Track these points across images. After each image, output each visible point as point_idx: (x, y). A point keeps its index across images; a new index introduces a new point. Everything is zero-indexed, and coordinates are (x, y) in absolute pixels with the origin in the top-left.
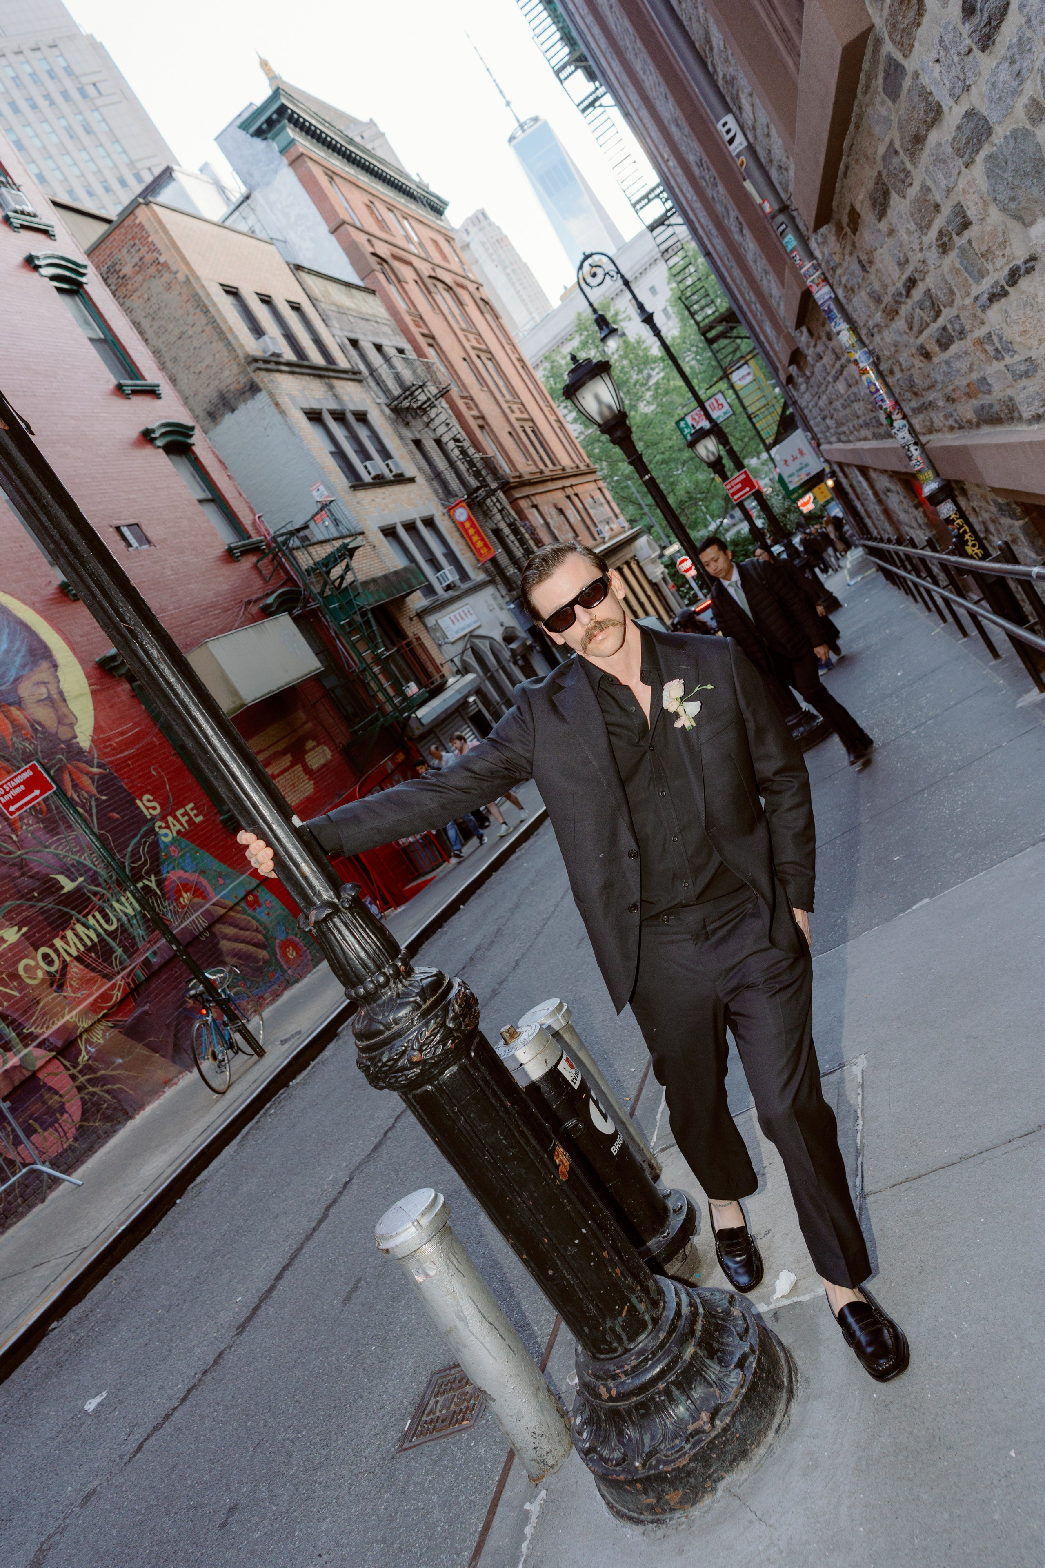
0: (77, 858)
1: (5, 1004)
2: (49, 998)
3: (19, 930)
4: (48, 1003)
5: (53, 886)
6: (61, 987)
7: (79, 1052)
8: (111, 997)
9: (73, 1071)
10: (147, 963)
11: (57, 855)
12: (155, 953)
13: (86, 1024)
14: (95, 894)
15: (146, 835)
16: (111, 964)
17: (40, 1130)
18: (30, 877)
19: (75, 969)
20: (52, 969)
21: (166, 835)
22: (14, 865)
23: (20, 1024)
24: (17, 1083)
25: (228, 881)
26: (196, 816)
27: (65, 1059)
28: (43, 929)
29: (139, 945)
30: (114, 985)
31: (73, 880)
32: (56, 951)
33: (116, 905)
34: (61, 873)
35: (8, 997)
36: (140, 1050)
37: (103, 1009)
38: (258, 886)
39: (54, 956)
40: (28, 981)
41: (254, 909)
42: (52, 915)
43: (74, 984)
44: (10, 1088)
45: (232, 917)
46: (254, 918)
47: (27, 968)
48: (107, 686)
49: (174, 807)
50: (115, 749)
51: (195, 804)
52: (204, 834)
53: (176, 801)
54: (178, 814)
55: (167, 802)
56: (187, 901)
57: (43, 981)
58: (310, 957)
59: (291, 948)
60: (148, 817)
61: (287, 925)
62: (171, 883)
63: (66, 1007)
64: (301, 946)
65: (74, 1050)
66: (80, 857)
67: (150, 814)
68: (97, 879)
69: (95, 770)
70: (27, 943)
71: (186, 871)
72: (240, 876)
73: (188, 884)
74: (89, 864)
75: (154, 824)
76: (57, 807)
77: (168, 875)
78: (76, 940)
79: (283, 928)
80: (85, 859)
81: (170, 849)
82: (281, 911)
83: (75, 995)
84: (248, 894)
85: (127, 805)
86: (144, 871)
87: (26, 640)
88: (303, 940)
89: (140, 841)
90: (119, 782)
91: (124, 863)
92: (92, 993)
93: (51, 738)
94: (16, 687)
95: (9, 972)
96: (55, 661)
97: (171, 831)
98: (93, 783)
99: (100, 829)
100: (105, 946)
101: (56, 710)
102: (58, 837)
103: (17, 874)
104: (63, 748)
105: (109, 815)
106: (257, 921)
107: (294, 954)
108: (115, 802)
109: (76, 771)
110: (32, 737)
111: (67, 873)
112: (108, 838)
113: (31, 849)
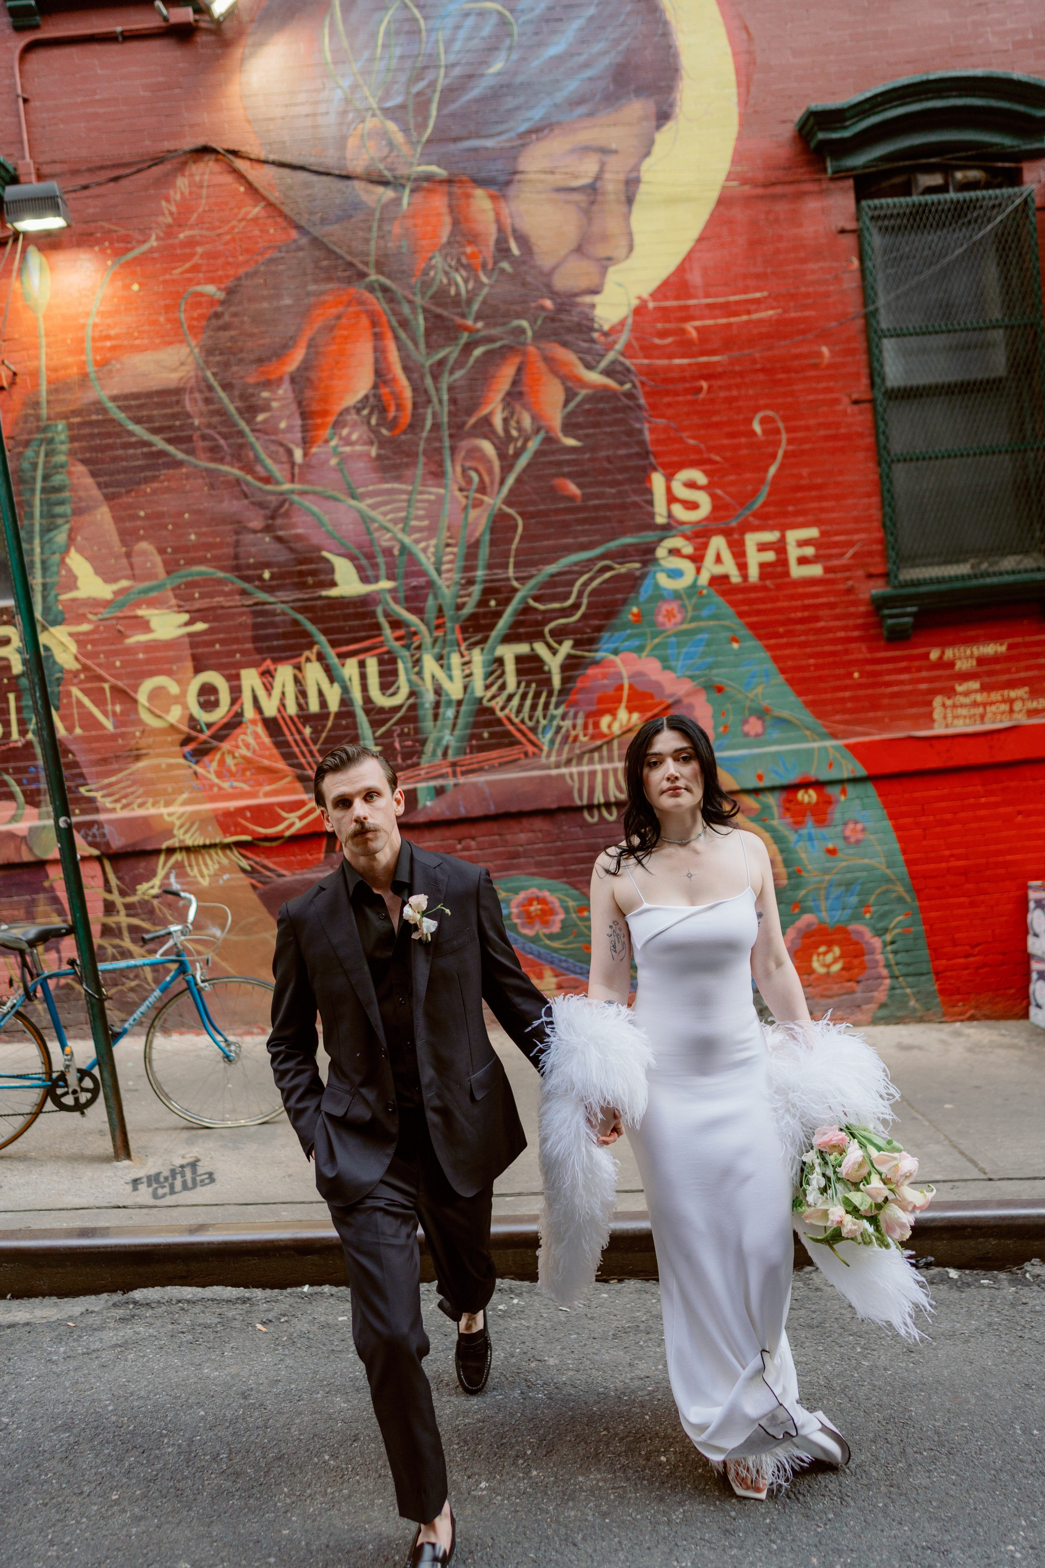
0: (407, 540)
1: (78, 731)
2: (164, 762)
3: (187, 624)
4: (157, 768)
5: (313, 573)
6: (201, 753)
7: (153, 874)
8: (280, 820)
9: (115, 897)
11: (365, 520)
12: (440, 791)
13: (189, 842)
14: (396, 624)
15: (622, 555)
18: (279, 539)
19: (252, 739)
20: (204, 717)
21: (675, 574)
22: (261, 505)
23: (82, 775)
24: (1, 860)
25: (776, 735)
26: (803, 561)
27: (116, 871)
28: (236, 640)
29: (425, 761)
31: (365, 580)
32: (236, 692)
33: (429, 664)
34: (352, 558)
35: (90, 722)
37: (245, 831)
38: (854, 780)
39: (225, 696)
40: (145, 716)
41: (798, 824)
42: (273, 625)
43: (230, 761)
47: (156, 694)
48: (779, 190)
49: (755, 522)
50: (689, 343)
51: (823, 534)
52: (795, 609)
53: (771, 509)
54: (752, 540)
55: (742, 505)
56: (616, 729)
57: (172, 727)
58: (881, 995)
59: (837, 951)
60: (660, 520)
61: (872, 899)
62: (605, 676)
63: (181, 792)
64: (876, 962)
65: (142, 866)
66: (417, 542)
67: (670, 515)
68: (424, 599)
69: (594, 377)
70: (188, 652)
71: (667, 668)
72: (822, 737)
73: (651, 696)
74: (427, 562)
75: (662, 539)
76: (436, 427)
77: (612, 657)
78: (291, 691)
79: (854, 900)
80: (425, 550)
81: (665, 607)
82: (879, 862)
83: (216, 780)
84: (806, 785)
85: (620, 477)
86: (553, 625)
87: (625, 44)
88: (895, 952)
89: (592, 561)
90: (638, 420)
91: (515, 590)
92: (253, 795)
93: (529, 279)
94: (523, 146)
95: (120, 684)
96: (672, 105)
97: (698, 570)
98: (567, 402)
99: (508, 502)
100: (346, 728)
101: (590, 220)
102: (396, 486)
103: (257, 523)
104: (543, 308)
105: (557, 481)
106: (782, 851)
107: (836, 967)
108: (591, 460)
109: (541, 365)
110: (484, 266)
111: (364, 562)
112: (515, 527)
113: (318, 489)
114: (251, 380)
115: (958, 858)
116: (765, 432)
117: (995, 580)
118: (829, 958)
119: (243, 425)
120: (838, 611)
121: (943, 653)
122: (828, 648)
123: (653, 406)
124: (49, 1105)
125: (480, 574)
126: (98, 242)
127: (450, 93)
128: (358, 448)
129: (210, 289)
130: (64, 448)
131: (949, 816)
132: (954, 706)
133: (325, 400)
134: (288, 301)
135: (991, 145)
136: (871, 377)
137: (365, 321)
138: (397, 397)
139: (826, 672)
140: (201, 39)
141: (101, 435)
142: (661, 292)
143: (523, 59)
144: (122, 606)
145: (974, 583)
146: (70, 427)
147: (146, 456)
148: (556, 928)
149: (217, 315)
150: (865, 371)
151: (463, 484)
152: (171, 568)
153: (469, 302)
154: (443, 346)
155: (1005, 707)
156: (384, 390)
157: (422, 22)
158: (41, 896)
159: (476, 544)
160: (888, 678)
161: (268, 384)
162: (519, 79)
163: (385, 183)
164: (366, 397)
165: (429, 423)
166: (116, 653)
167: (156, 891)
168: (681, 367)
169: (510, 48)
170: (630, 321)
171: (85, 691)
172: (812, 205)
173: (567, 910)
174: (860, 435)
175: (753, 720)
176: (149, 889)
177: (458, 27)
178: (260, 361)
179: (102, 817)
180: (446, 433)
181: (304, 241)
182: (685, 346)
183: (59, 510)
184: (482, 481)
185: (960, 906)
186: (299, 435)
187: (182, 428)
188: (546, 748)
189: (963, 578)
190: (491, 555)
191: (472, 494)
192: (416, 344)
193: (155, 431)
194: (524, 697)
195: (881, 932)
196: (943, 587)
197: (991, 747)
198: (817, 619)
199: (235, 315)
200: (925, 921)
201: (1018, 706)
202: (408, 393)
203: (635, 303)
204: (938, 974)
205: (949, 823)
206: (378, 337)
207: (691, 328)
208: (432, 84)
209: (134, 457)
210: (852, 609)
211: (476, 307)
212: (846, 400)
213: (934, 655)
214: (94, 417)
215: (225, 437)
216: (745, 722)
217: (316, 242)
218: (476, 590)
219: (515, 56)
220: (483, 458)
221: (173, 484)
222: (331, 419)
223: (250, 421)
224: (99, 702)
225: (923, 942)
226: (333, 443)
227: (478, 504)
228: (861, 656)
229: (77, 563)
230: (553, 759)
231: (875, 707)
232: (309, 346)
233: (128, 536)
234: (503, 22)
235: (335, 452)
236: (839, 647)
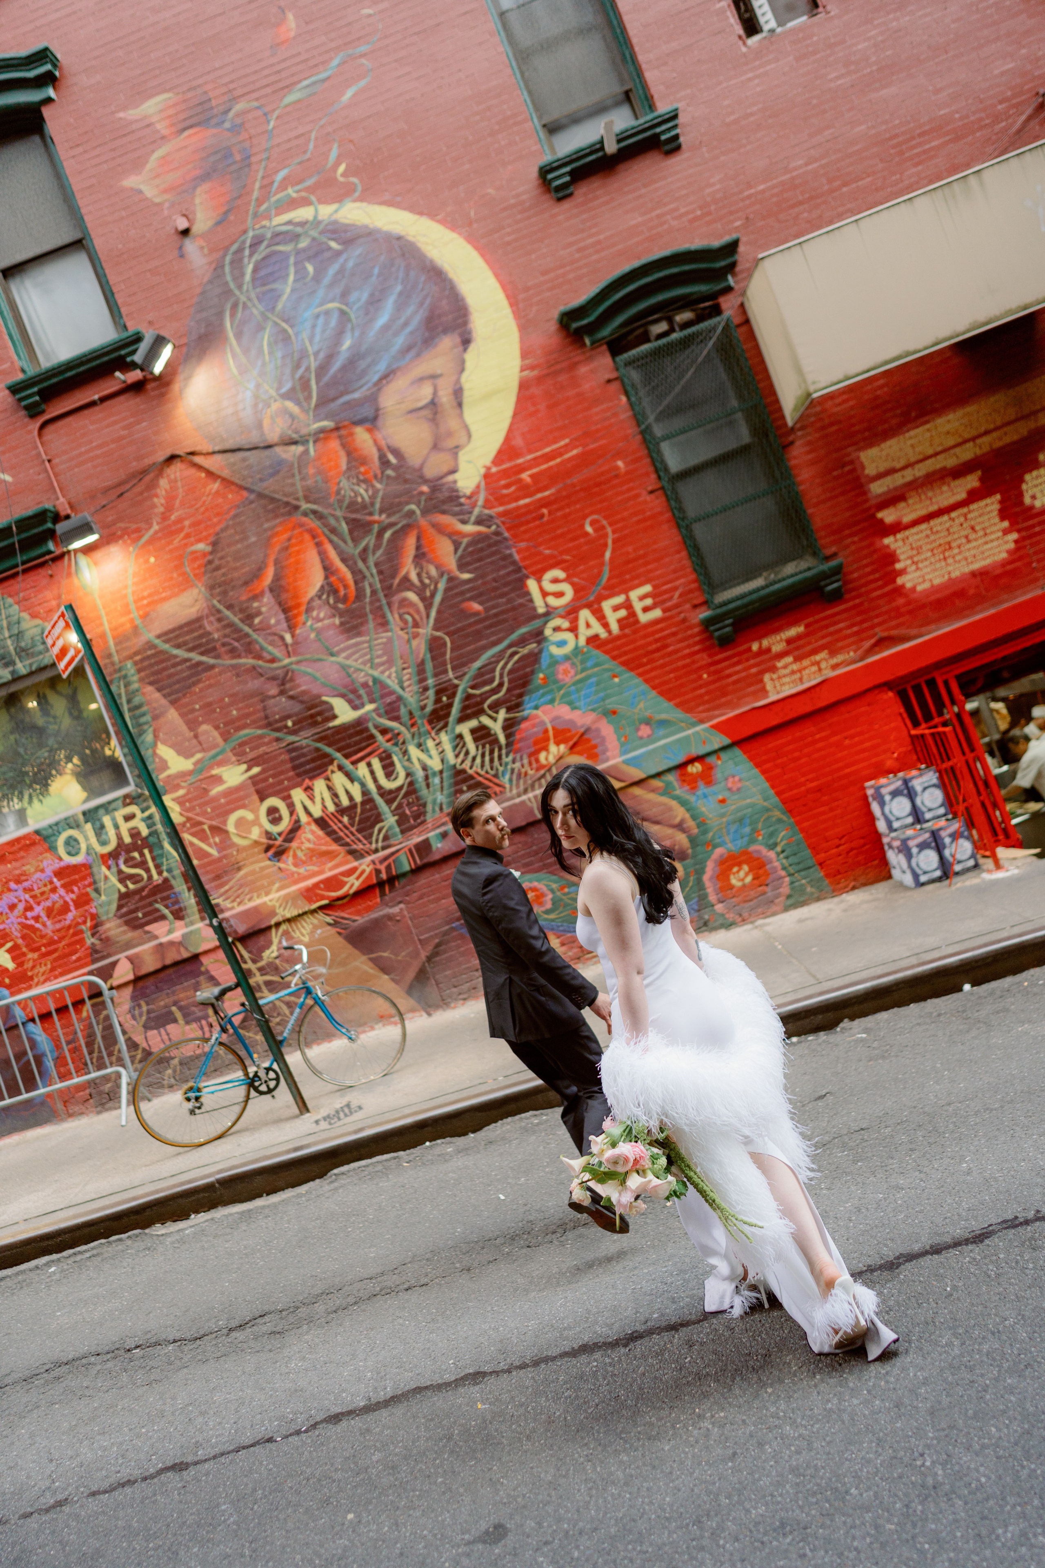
0: (376, 673)
1: (195, 862)
2: (257, 866)
3: (247, 771)
4: (253, 872)
5: (320, 713)
6: (279, 854)
7: (270, 943)
8: (342, 884)
9: (250, 965)
10: (424, 847)
11: (344, 668)
12: (444, 835)
13: (288, 915)
14: (384, 731)
15: (522, 641)
16: (369, 837)
17: (181, 1021)
18: (292, 698)
19: (311, 835)
20: (275, 829)
21: (562, 644)
22: (274, 678)
24: (168, 962)
25: (661, 732)
26: (646, 610)
27: (245, 948)
28: (282, 773)
29: (429, 817)
30: (354, 870)
31: (355, 708)
32: (291, 807)
33: (414, 752)
34: (343, 696)
35: (201, 854)
36: (361, 963)
37: (323, 898)
38: (724, 748)
39: (284, 812)
40: (236, 840)
41: (694, 788)
42: (304, 755)
43: (300, 854)
44: (158, 965)
45: (635, 797)
46: (683, 803)
47: (240, 823)
48: (559, 367)
49: (606, 593)
50: (527, 486)
51: (655, 587)
52: (651, 643)
53: (615, 581)
54: (607, 606)
55: (593, 584)
56: (552, 759)
57: (256, 843)
58: (785, 890)
59: (746, 868)
60: (541, 610)
61: (760, 826)
62: (534, 726)
63: (273, 883)
64: (775, 868)
65: (262, 940)
66: (383, 672)
67: (547, 605)
68: (398, 709)
69: (470, 528)
70: (252, 790)
71: (575, 708)
72: (694, 725)
73: (569, 730)
74: (393, 684)
75: (546, 623)
76: (374, 592)
77: (535, 712)
78: (327, 795)
79: (747, 830)
80: (389, 677)
81: (561, 668)
82: (757, 799)
83: (294, 869)
84: (691, 761)
85: (506, 589)
86: (489, 702)
87: (428, 302)
88: (787, 858)
89: (503, 651)
90: (508, 548)
91: (457, 686)
92: (321, 872)
93: (408, 476)
94: (379, 390)
95: (214, 823)
96: (470, 333)
97: (577, 636)
98: (456, 550)
99: (436, 628)
100: (371, 810)
101: (437, 425)
102: (358, 639)
103: (274, 691)
104: (422, 493)
105: (465, 605)
106: (688, 810)
107: (749, 879)
108: (484, 584)
109: (432, 531)
110: (376, 477)
111: (351, 696)
112: (445, 644)
113: (308, 656)
114: (244, 598)
115: (811, 781)
116: (595, 530)
117: (782, 585)
118: (742, 874)
119: (247, 629)
120: (680, 636)
121: (761, 644)
122: (680, 663)
123: (515, 536)
124: (253, 1093)
125: (430, 682)
126: (121, 537)
127: (322, 370)
128: (326, 622)
129: (201, 546)
130: (136, 678)
131: (797, 754)
132: (779, 678)
133: (296, 597)
134: (253, 539)
135: (692, 294)
136: (657, 471)
137: (307, 537)
138: (342, 580)
139: (684, 680)
140: (149, 386)
141: (157, 663)
142: (497, 460)
143: (363, 333)
144: (201, 771)
145: (767, 591)
146: (136, 663)
147: (189, 668)
148: (549, 906)
149: (210, 562)
150: (651, 469)
151: (402, 625)
152: (226, 736)
153: (372, 504)
154: (363, 538)
155: (814, 668)
156: (333, 579)
157: (290, 330)
158: (202, 978)
159: (422, 663)
160: (728, 672)
161: (256, 597)
162: (364, 347)
163: (295, 443)
164: (322, 587)
165: (368, 591)
166: (206, 803)
167: (275, 954)
168: (526, 505)
169: (353, 329)
170: (483, 484)
171: (193, 835)
172: (583, 370)
173: (552, 891)
174: (661, 513)
175: (643, 727)
176: (271, 954)
177: (314, 327)
178: (246, 583)
179: (227, 915)
180: (381, 595)
181: (253, 497)
182: (525, 490)
183: (143, 720)
184: (414, 620)
185: (824, 813)
186: (284, 625)
187: (208, 643)
188: (508, 786)
189: (763, 588)
190: (435, 667)
191: (411, 630)
192: (345, 542)
193: (190, 650)
194: (483, 755)
195: (772, 847)
196: (745, 600)
197: (812, 699)
198: (666, 646)
199: (221, 558)
200: (802, 830)
201: (823, 665)
202: (349, 576)
203: (483, 471)
204: (821, 864)
205: (798, 759)
206: (318, 545)
207: (525, 476)
208: (308, 369)
209: (182, 671)
210: (689, 632)
211: (377, 506)
212: (644, 493)
213: (755, 647)
214: (149, 653)
215: (237, 640)
216: (638, 730)
217: (261, 496)
218: (431, 693)
219: (357, 333)
220: (412, 604)
221: (212, 681)
222: (303, 608)
223: (250, 626)
224: (204, 838)
225: (804, 845)
226: (309, 623)
227: (416, 636)
228: (704, 662)
229: (165, 751)
230: (515, 791)
231: (725, 694)
232: (275, 564)
233: (192, 725)
234: (342, 313)
235: (312, 629)
236: (688, 661)
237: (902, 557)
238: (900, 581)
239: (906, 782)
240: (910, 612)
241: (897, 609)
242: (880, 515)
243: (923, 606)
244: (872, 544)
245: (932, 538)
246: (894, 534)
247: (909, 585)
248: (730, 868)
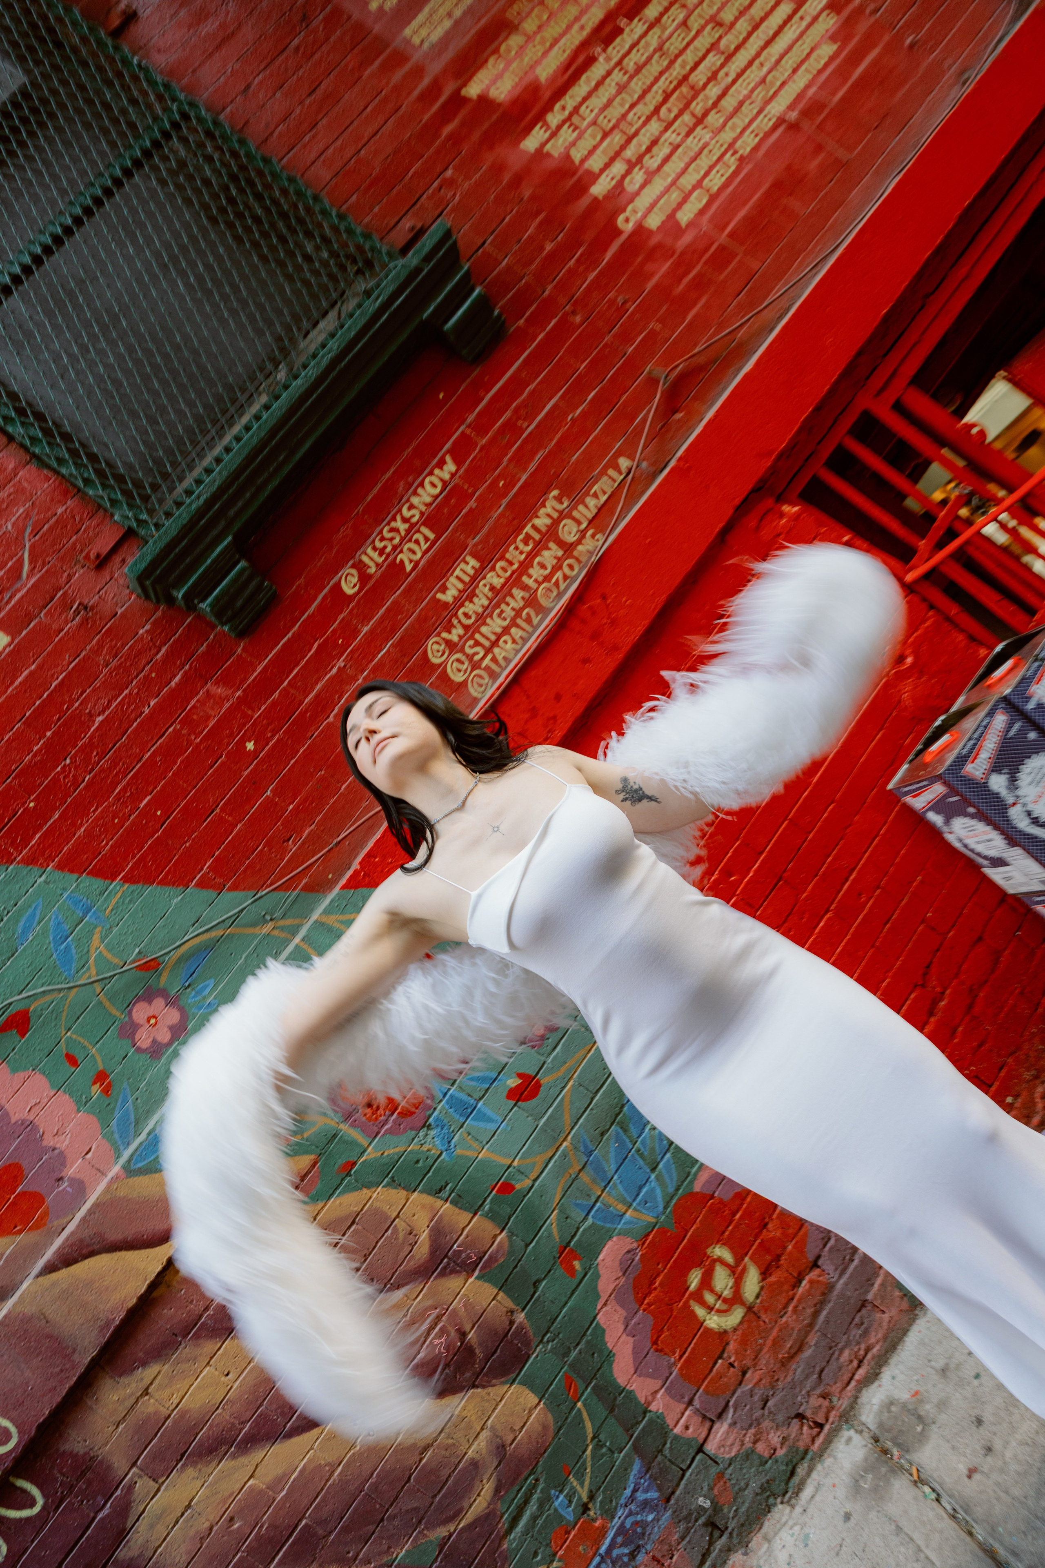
25: (211, 994)
107: (752, 1284)
117: (312, 372)
118: (722, 1280)
120: (102, 674)
121: (360, 567)
122: (150, 751)
132: (471, 631)
139: (189, 795)
155: (548, 553)
160: (310, 697)
175: (140, 1013)
197: (595, 636)
198: (81, 721)
201: (569, 531)
213: (348, 584)
216: (129, 1030)
228: (223, 707)
236: (170, 730)
237: (595, 163)
238: (626, 223)
239: (1011, 705)
240: (700, 285)
241: (663, 291)
242: (473, 90)
243: (722, 257)
244: (498, 168)
245: (637, 86)
246: (540, 117)
247: (654, 222)
248: (678, 1287)
